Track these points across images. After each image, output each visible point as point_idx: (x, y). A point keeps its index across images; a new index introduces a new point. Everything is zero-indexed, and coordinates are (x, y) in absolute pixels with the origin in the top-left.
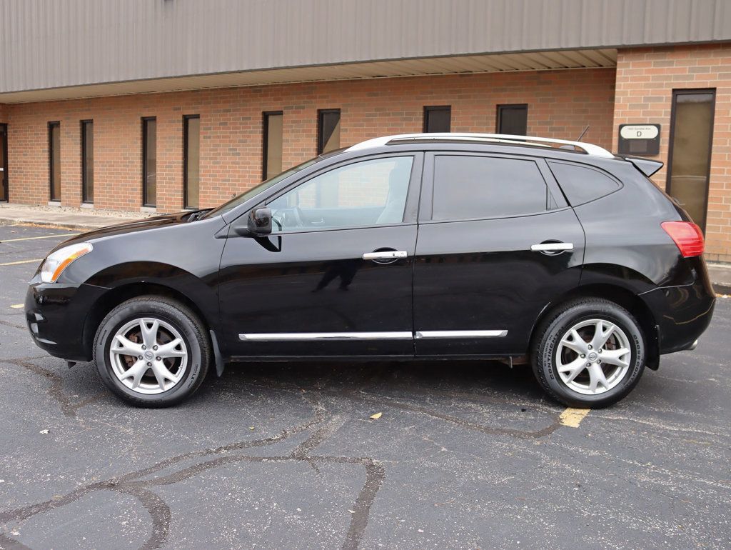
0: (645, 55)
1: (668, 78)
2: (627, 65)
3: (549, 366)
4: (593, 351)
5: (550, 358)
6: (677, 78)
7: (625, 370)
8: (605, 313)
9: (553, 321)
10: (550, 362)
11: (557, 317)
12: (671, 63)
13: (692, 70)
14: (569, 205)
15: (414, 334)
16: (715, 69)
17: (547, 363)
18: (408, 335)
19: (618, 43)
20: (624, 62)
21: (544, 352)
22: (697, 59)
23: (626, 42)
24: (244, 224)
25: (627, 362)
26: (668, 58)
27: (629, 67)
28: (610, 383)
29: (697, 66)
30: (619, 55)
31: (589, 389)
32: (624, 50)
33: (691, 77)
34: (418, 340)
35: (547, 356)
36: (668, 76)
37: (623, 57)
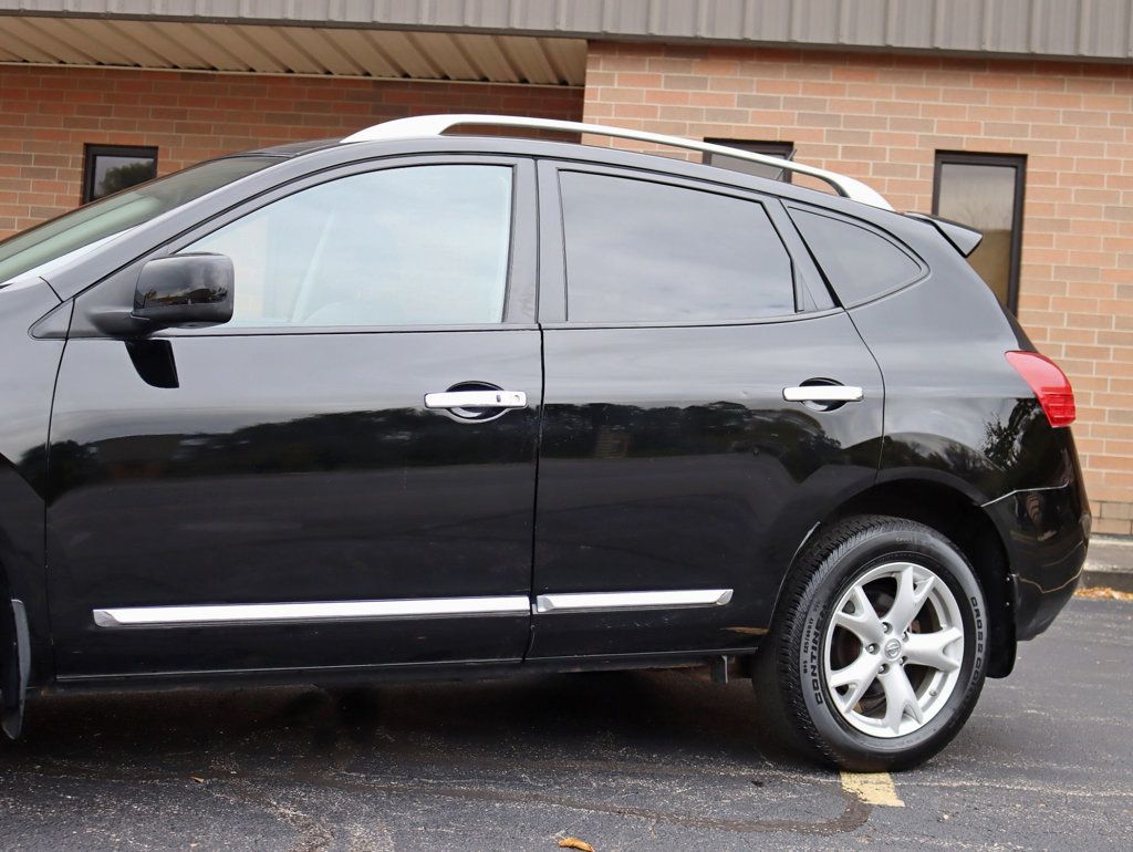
0: (648, 59)
1: (694, 113)
2: (608, 79)
3: (813, 674)
4: (893, 635)
5: (815, 654)
6: (714, 115)
7: (953, 678)
8: (919, 548)
9: (817, 568)
10: (815, 663)
11: (825, 557)
12: (702, 83)
13: (744, 101)
14: (837, 303)
15: (533, 601)
16: (790, 103)
17: (809, 665)
18: (519, 604)
19: (591, 27)
20: (601, 71)
21: (804, 641)
22: (755, 79)
23: (610, 28)
24: (126, 304)
25: (956, 658)
26: (696, 71)
27: (612, 83)
28: (925, 708)
29: (754, 93)
30: (590, 55)
31: (884, 726)
32: (604, 45)
33: (741, 117)
34: (542, 617)
35: (810, 650)
36: (695, 110)
37: (598, 60)
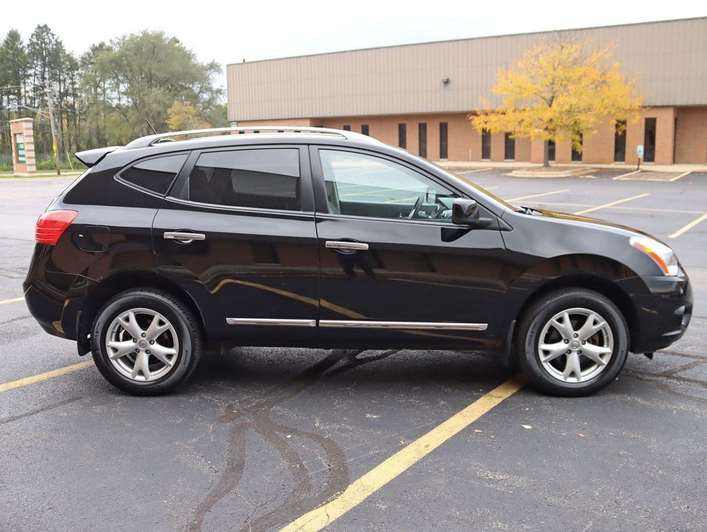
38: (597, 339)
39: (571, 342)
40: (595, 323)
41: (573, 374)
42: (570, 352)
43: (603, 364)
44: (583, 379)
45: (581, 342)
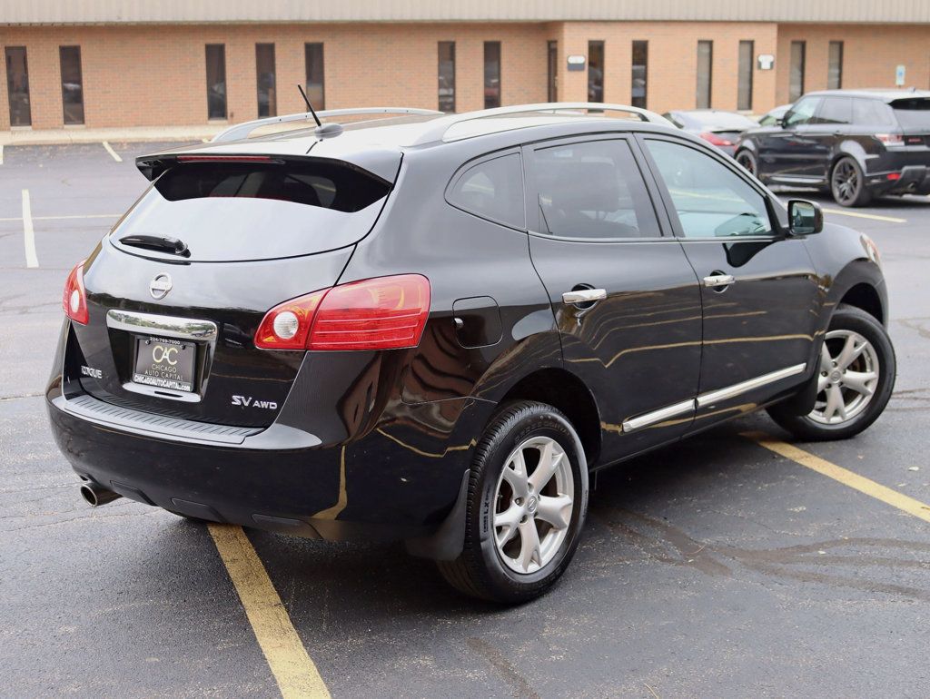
38: (858, 365)
39: (830, 374)
40: (856, 345)
41: (836, 413)
42: (829, 386)
43: (869, 393)
44: (849, 416)
45: (841, 372)
